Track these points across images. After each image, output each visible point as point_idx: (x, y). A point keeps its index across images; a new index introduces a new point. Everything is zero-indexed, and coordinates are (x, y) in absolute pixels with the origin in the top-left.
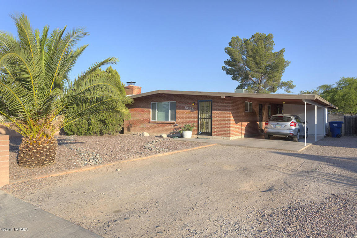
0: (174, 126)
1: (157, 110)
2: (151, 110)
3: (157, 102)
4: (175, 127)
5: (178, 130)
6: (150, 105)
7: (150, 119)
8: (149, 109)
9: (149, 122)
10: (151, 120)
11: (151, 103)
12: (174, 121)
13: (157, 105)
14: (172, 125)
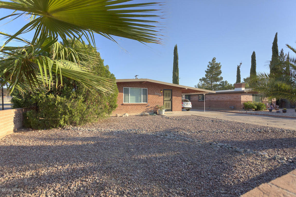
0: (146, 107)
1: (129, 94)
2: (123, 94)
3: (130, 88)
4: (148, 107)
6: (123, 89)
7: (122, 102)
8: (122, 93)
9: (123, 104)
11: (124, 87)
12: (146, 103)
13: (130, 90)
14: (144, 106)
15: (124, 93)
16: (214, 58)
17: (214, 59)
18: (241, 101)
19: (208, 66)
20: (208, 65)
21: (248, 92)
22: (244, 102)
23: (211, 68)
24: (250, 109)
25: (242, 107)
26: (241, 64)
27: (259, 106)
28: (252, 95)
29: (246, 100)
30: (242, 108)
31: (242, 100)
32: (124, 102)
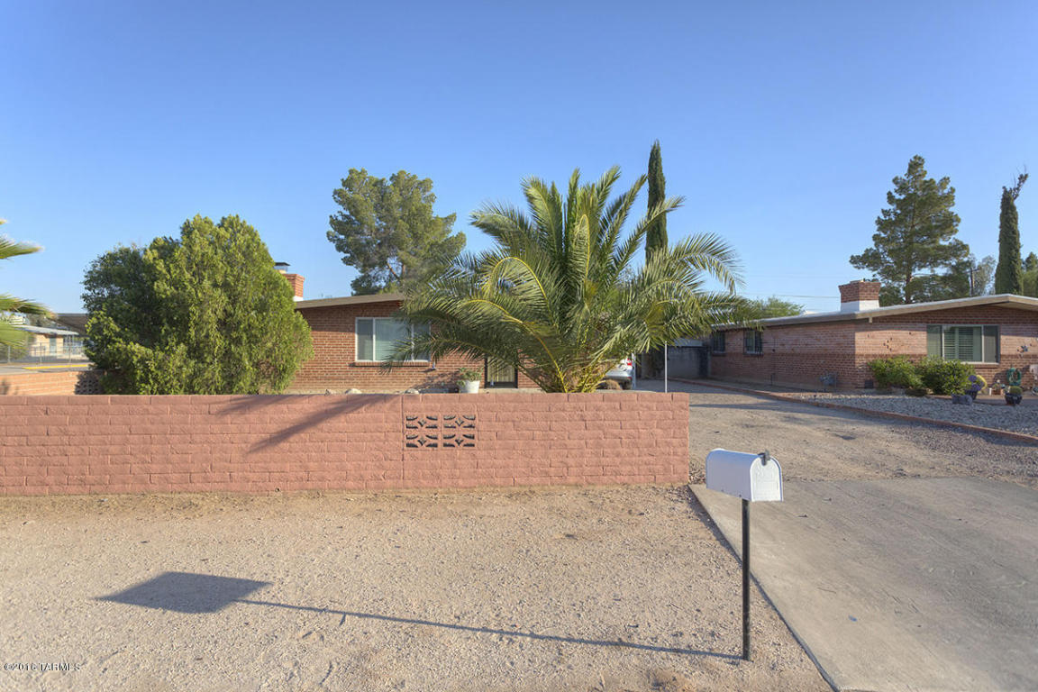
0: (426, 372)
1: (374, 336)
2: (356, 336)
3: (374, 319)
4: (429, 374)
5: (436, 381)
6: (354, 324)
7: (353, 358)
8: (351, 334)
9: (353, 365)
10: (356, 360)
11: (357, 319)
12: (426, 361)
13: (374, 324)
14: (419, 369)
15: (358, 334)
16: (915, 157)
17: (915, 165)
18: (854, 355)
19: (890, 198)
20: (889, 193)
21: (874, 319)
22: (871, 359)
23: (900, 204)
24: (894, 389)
25: (860, 381)
26: (1023, 178)
27: (938, 376)
28: (928, 327)
29: (887, 352)
30: (862, 385)
31: (861, 352)
32: (359, 358)
